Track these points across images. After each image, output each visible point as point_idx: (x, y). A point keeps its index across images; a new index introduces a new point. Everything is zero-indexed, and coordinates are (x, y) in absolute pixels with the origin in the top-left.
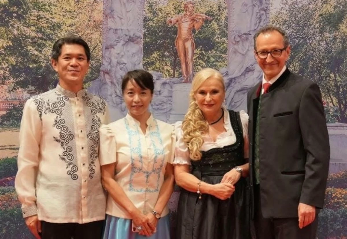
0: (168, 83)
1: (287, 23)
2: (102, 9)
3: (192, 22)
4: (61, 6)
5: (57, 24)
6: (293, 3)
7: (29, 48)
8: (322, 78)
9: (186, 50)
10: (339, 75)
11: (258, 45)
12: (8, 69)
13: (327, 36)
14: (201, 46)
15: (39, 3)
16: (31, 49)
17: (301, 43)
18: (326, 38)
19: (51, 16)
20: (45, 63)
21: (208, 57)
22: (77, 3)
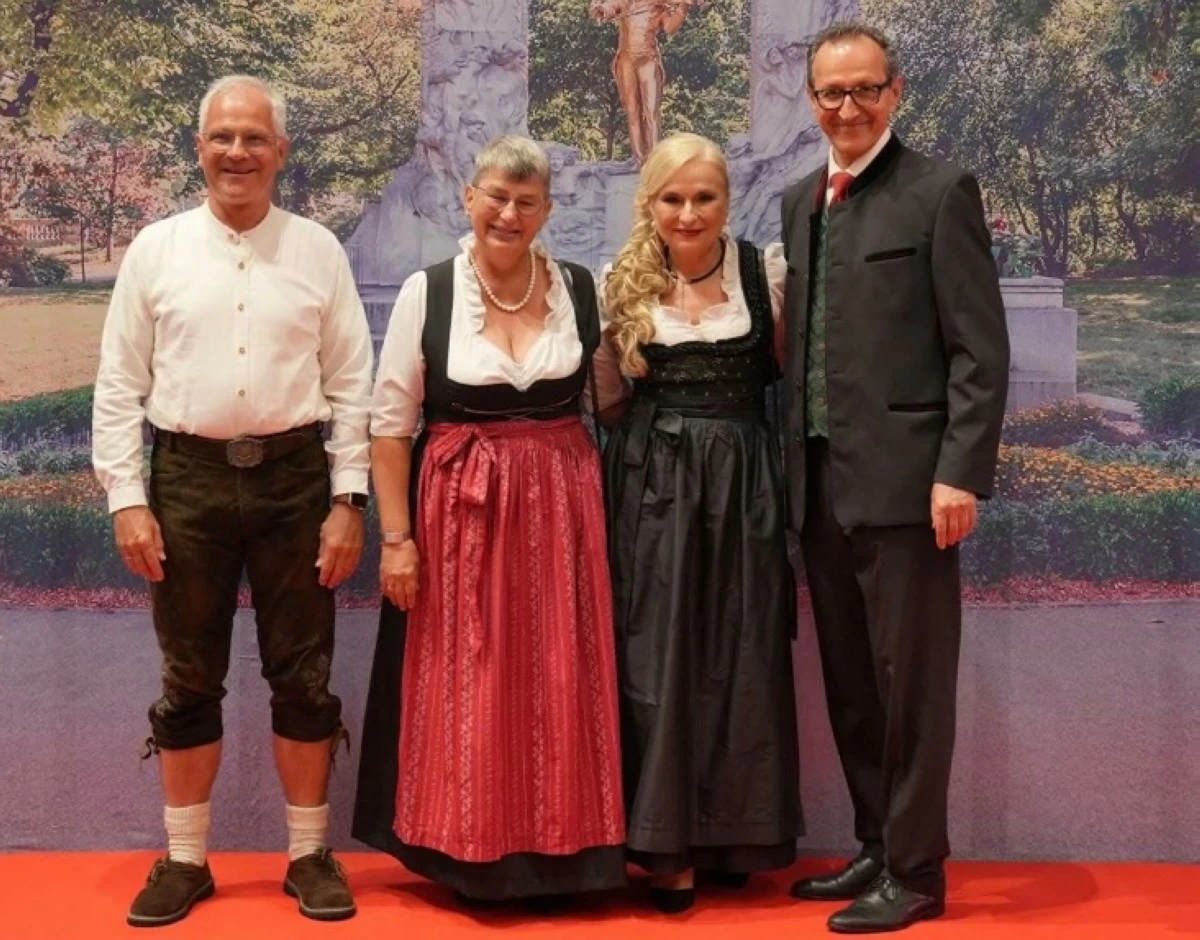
0: (595, 175)
1: (906, 15)
3: (655, 13)
5: (301, 17)
8: (997, 160)
9: (642, 88)
10: (1042, 152)
11: (819, 74)
12: (171, 137)
13: (1012, 48)
14: (680, 77)
17: (942, 69)
18: (1008, 54)
21: (700, 106)
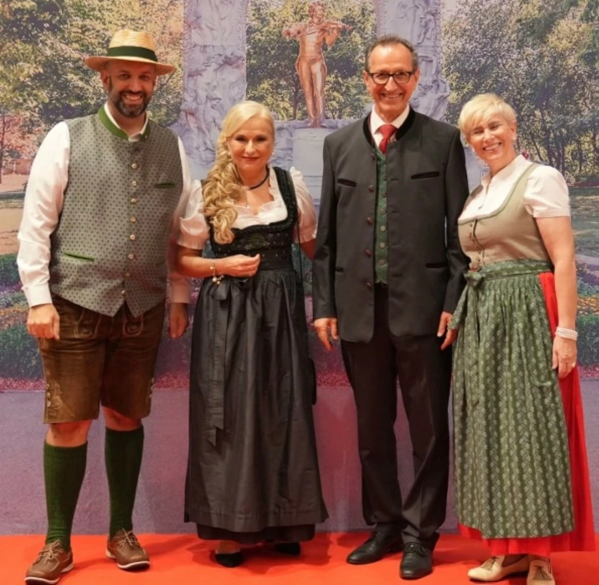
0: (287, 129)
1: (468, 33)
2: (183, 16)
3: (321, 33)
4: (118, 11)
6: (476, 3)
7: (70, 76)
8: (522, 118)
9: (313, 77)
10: (549, 113)
12: (37, 109)
13: (530, 52)
14: (336, 71)
15: (85, 6)
16: (74, 79)
17: (489, 65)
18: (527, 55)
19: (103, 27)
20: (95, 100)
21: (348, 88)
22: (144, 6)
